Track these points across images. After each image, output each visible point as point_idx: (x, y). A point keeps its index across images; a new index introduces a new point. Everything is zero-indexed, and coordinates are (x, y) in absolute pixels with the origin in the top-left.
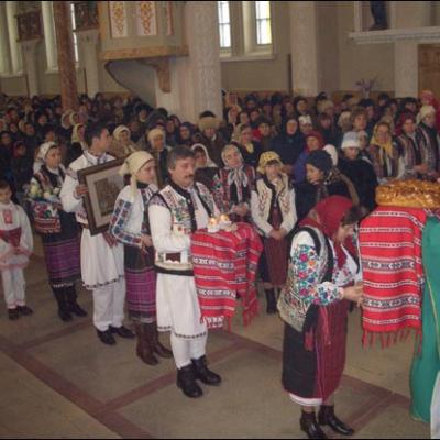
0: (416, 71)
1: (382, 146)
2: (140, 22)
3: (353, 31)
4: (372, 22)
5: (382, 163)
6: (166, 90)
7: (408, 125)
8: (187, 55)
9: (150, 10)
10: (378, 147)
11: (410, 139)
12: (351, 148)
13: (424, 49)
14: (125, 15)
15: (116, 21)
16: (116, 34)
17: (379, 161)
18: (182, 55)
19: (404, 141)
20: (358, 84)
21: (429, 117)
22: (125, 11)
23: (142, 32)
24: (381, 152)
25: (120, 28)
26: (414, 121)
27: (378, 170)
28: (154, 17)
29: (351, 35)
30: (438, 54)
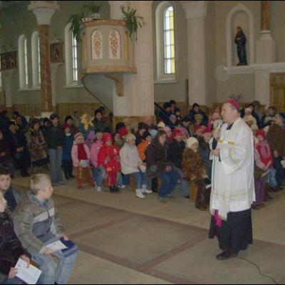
2: (110, 50)
3: (226, 66)
6: (120, 95)
8: (136, 73)
9: (117, 43)
13: (273, 75)
14: (102, 45)
15: (96, 49)
16: (95, 57)
18: (132, 73)
22: (101, 43)
23: (111, 56)
25: (98, 53)
28: (119, 48)
29: (225, 69)
30: (282, 79)
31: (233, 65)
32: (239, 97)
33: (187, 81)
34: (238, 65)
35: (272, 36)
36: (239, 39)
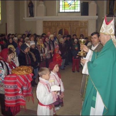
0: (42, 28)
1: (40, 45)
3: (24, 17)
4: (29, 15)
5: (41, 49)
7: (47, 39)
10: (39, 45)
11: (48, 43)
12: (33, 45)
13: (44, 22)
17: (40, 49)
19: (46, 44)
20: (26, 31)
21: (52, 37)
24: (40, 46)
26: (48, 38)
27: (40, 52)
29: (24, 18)
30: (48, 23)
31: (27, 17)
32: (30, 31)
33: (6, 24)
34: (29, 17)
35: (44, 4)
36: (30, 5)
